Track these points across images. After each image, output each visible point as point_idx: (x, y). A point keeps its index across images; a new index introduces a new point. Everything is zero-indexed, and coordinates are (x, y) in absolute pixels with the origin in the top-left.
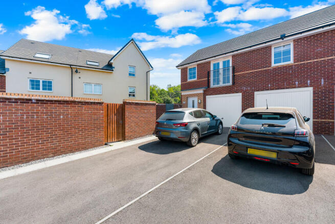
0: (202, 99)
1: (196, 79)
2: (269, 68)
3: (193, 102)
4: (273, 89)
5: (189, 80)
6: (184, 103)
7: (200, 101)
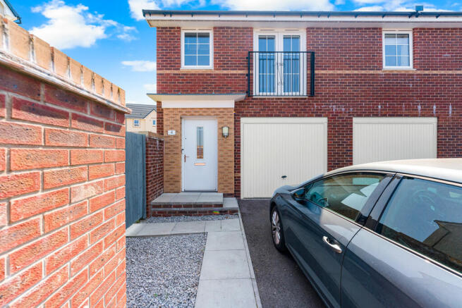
0: (232, 126)
1: (210, 67)
2: (379, 72)
3: (200, 132)
4: (384, 115)
5: (185, 68)
6: (171, 133)
7: (225, 131)
